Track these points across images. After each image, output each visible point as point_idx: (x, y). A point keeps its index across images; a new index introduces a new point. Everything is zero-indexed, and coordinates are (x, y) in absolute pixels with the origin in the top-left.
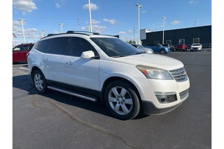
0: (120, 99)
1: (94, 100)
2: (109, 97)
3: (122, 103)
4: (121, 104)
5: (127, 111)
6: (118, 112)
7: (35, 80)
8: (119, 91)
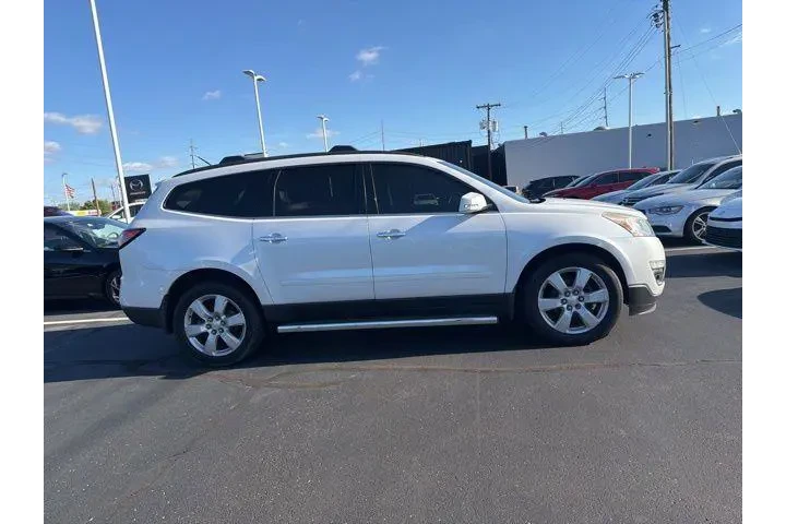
0: (573, 298)
1: (494, 319)
2: (540, 300)
3: (578, 306)
4: (574, 310)
5: (592, 321)
6: (568, 332)
7: (187, 322)
8: (570, 278)
